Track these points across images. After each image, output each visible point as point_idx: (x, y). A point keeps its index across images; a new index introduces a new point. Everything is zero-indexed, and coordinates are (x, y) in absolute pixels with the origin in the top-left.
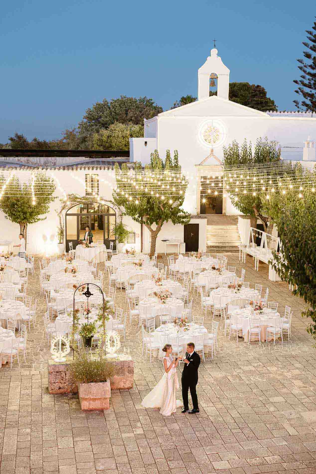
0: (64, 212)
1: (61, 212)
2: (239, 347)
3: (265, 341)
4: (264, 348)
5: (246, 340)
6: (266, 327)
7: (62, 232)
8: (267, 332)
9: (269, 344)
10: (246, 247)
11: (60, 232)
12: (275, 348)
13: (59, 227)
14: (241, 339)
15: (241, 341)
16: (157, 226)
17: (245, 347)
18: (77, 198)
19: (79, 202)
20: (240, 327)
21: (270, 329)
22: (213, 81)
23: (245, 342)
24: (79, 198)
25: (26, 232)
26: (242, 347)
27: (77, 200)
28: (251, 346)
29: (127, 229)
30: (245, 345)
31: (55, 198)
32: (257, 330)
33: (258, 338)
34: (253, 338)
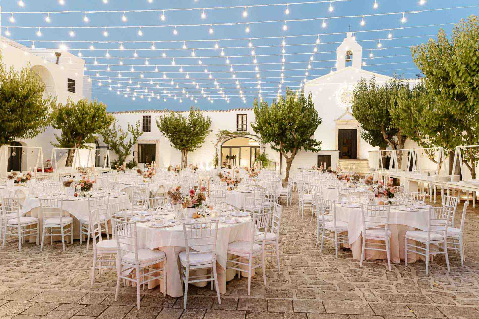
0: (220, 144)
1: (217, 144)
2: (335, 270)
3: (402, 261)
4: (400, 281)
5: (355, 254)
6: (402, 229)
7: (217, 161)
8: (406, 241)
9: (414, 270)
10: (374, 170)
11: (215, 160)
12: (432, 281)
13: (215, 156)
14: (346, 254)
15: (344, 257)
16: (291, 154)
17: (351, 270)
18: (229, 133)
19: (230, 136)
20: (342, 226)
21: (412, 235)
22: (349, 56)
23: (355, 261)
24: (230, 133)
25: (186, 158)
26: (342, 271)
27: (229, 135)
28: (366, 270)
29: (269, 158)
30: (352, 266)
31: (210, 131)
32: (381, 235)
33: (385, 253)
34: (373, 252)
